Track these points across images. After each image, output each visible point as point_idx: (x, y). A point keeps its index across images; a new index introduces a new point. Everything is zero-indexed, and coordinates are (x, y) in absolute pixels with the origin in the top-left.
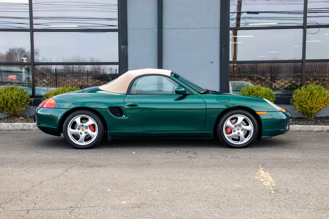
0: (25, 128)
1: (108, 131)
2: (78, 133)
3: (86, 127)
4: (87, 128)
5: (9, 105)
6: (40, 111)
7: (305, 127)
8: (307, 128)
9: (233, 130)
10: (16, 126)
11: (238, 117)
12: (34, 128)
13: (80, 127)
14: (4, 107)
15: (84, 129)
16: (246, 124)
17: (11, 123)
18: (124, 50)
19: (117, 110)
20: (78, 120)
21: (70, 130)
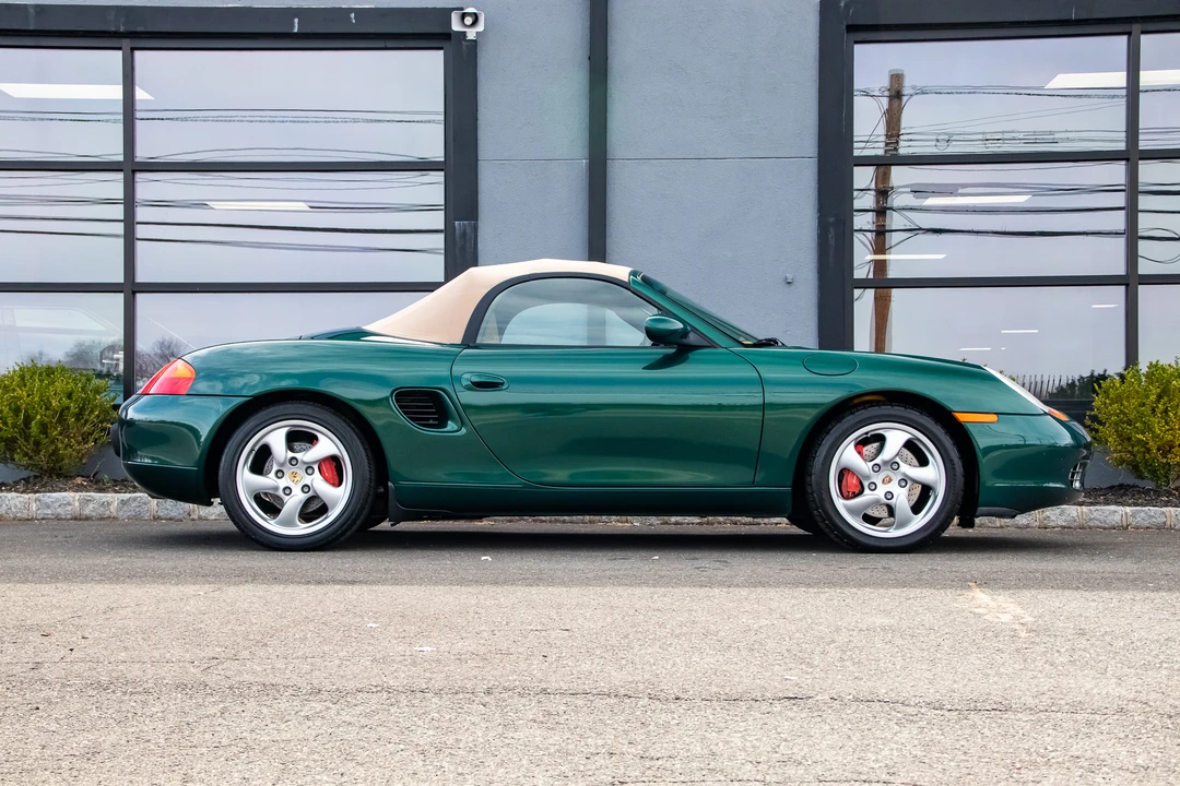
0: (87, 512)
1: (390, 484)
2: (276, 489)
3: (309, 468)
4: (310, 471)
5: (34, 428)
6: (136, 410)
7: (1142, 514)
8: (1153, 517)
9: (866, 484)
10: (57, 505)
11: (888, 434)
12: (121, 514)
13: (282, 465)
14: (14, 440)
15: (301, 472)
16: (915, 461)
17: (38, 495)
18: (464, 234)
19: (425, 404)
20: (276, 438)
21: (246, 480)
